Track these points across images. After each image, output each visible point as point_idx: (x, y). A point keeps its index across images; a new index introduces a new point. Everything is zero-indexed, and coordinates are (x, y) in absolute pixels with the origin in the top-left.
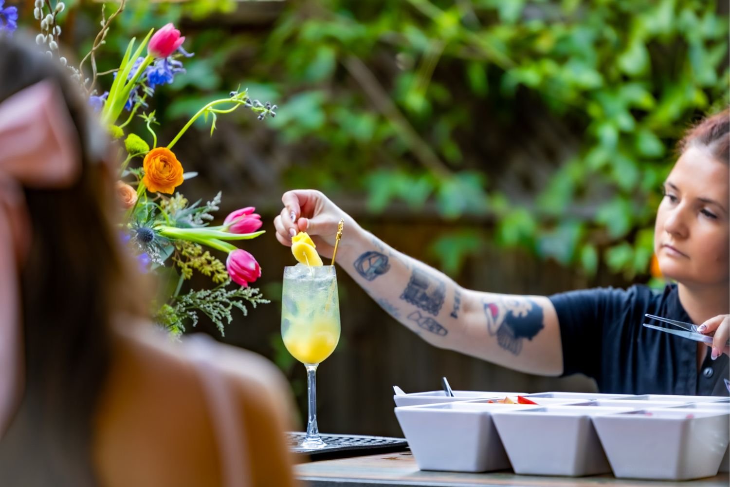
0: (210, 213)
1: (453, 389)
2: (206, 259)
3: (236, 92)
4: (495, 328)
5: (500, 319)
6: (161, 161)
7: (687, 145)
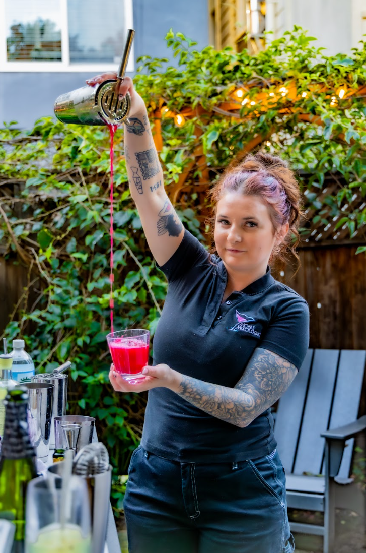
7: (221, 194)
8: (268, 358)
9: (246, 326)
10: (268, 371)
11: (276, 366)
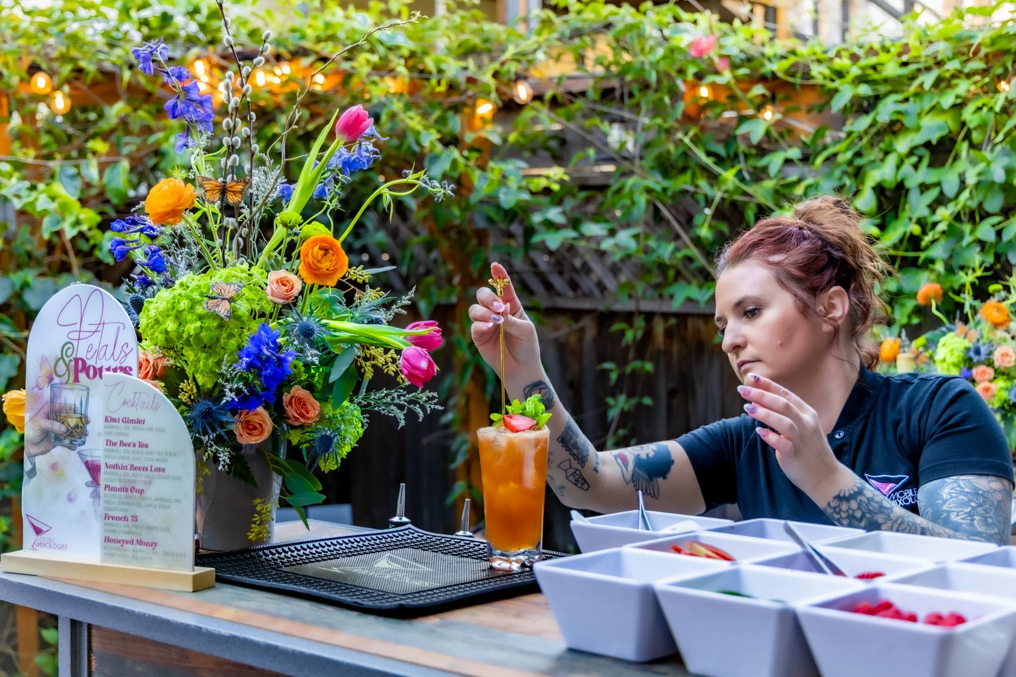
0: (403, 307)
1: (646, 509)
2: (392, 358)
3: (411, 172)
4: (629, 476)
5: (631, 466)
6: (320, 249)
8: (959, 486)
9: (902, 494)
10: (973, 504)
11: (980, 492)
